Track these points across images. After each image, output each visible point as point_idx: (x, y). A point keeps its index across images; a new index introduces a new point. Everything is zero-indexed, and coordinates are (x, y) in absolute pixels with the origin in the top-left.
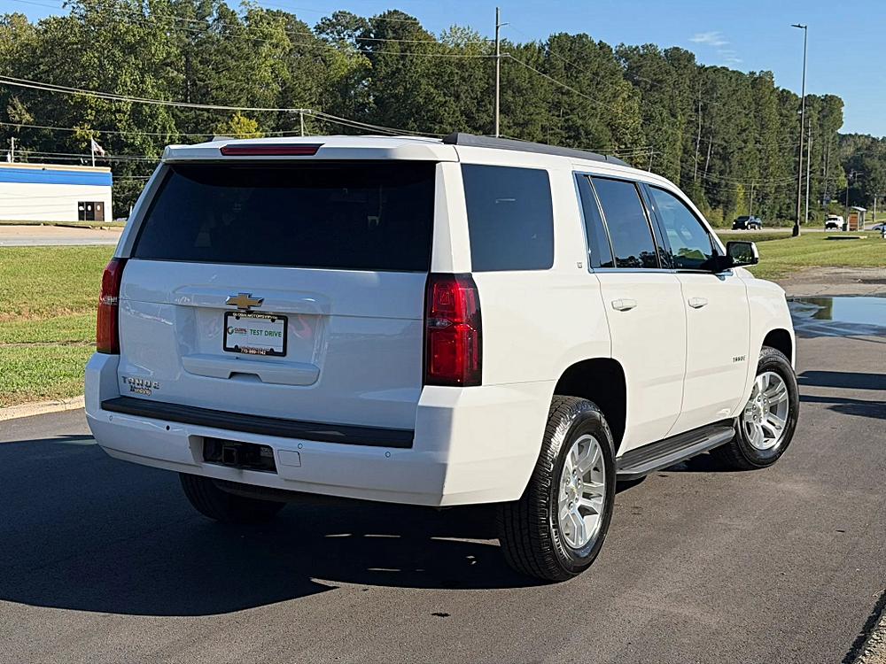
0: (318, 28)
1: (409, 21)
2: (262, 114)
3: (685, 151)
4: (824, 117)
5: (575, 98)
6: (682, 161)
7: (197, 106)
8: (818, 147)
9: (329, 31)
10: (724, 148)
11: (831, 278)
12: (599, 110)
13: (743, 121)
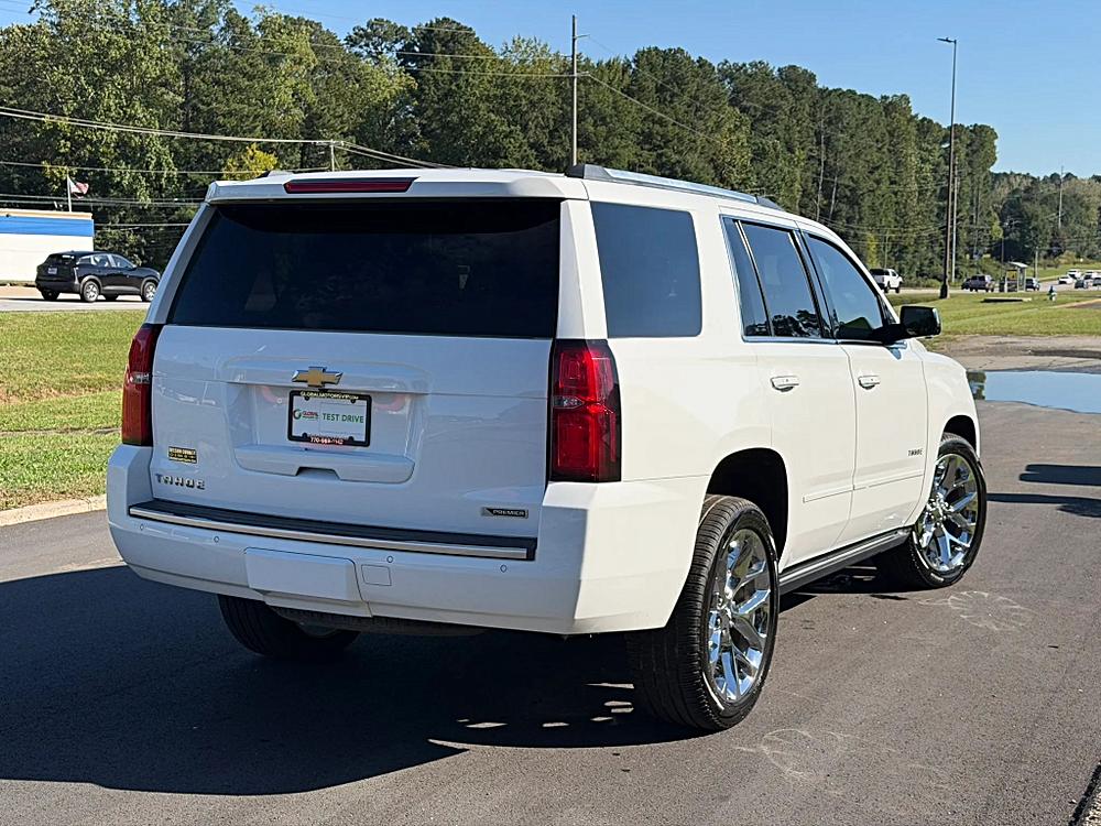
0: (349, 39)
1: (463, 32)
2: (282, 146)
3: (805, 193)
4: (974, 152)
5: (670, 128)
6: (800, 207)
7: (200, 136)
8: (966, 189)
9: (363, 43)
10: (853, 190)
11: (995, 349)
12: (699, 142)
13: (876, 157)
